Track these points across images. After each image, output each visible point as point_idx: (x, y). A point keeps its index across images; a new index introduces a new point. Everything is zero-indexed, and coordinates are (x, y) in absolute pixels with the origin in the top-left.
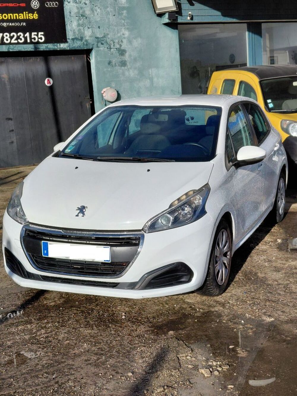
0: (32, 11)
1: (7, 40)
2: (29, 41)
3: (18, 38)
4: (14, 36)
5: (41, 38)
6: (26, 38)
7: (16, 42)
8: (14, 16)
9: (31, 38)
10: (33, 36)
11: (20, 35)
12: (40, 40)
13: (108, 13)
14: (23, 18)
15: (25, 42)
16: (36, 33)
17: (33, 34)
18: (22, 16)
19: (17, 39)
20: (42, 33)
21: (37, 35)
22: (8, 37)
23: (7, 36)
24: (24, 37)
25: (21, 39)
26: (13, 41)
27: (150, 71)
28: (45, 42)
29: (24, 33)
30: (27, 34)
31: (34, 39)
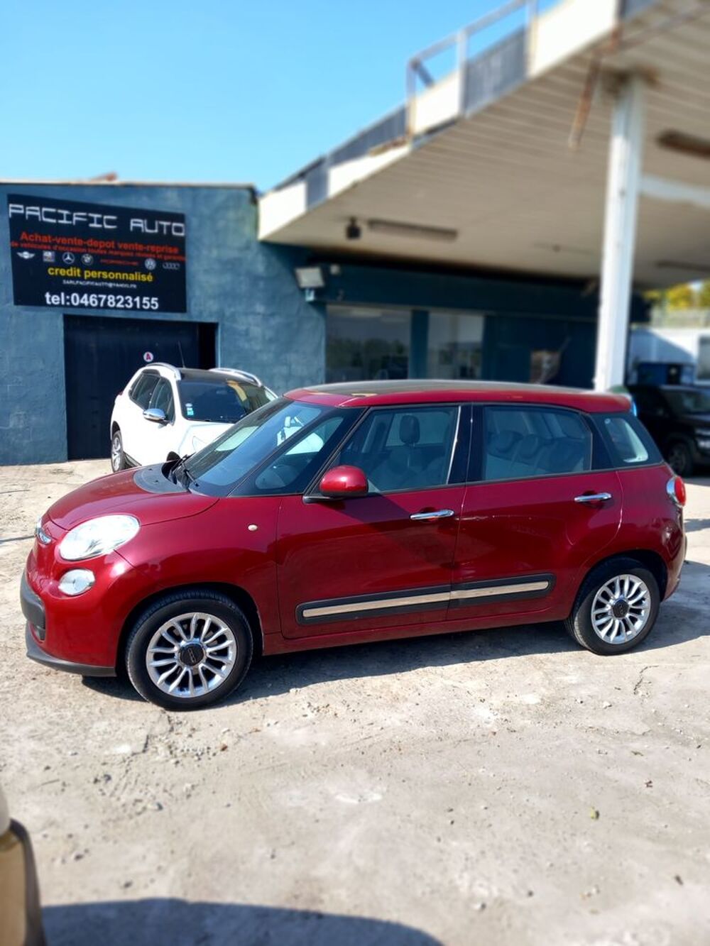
0: (146, 272)
1: (111, 303)
2: (138, 306)
3: (126, 302)
4: (120, 299)
5: (154, 305)
6: (135, 303)
7: (122, 306)
8: (124, 276)
9: (141, 304)
10: (144, 302)
11: (128, 299)
12: (153, 307)
13: (240, 282)
14: (133, 279)
15: (134, 308)
16: (148, 298)
17: (144, 298)
18: (132, 277)
19: (124, 303)
20: (156, 299)
21: (150, 301)
22: (113, 300)
23: (111, 298)
24: (133, 301)
25: (129, 304)
26: (119, 305)
27: (288, 356)
28: (158, 310)
29: (134, 297)
30: (137, 299)
31: (146, 305)
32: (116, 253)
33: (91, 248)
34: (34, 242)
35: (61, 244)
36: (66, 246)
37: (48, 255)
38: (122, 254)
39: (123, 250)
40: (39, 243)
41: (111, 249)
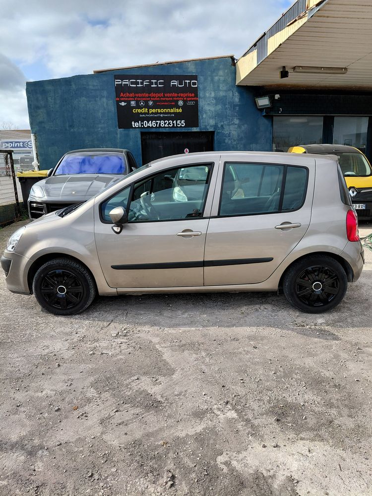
0: (178, 107)
1: (162, 125)
2: (175, 125)
3: (169, 124)
4: (166, 122)
5: (183, 124)
6: (173, 124)
7: (168, 126)
8: (168, 110)
9: (177, 124)
11: (170, 122)
13: (226, 109)
15: (173, 126)
17: (178, 121)
18: (172, 111)
20: (184, 121)
21: (181, 122)
23: (162, 122)
25: (171, 125)
26: (166, 126)
27: (251, 146)
28: (185, 127)
29: (173, 121)
30: (175, 122)
31: (179, 124)
32: (164, 99)
33: (152, 97)
34: (127, 97)
35: (138, 97)
36: (141, 97)
37: (133, 103)
38: (167, 99)
39: (167, 97)
40: (128, 97)
41: (162, 97)
